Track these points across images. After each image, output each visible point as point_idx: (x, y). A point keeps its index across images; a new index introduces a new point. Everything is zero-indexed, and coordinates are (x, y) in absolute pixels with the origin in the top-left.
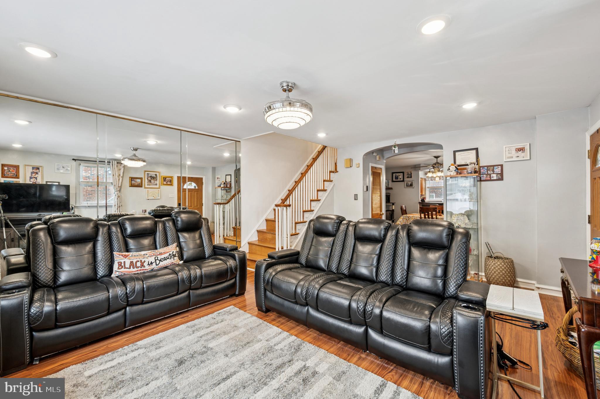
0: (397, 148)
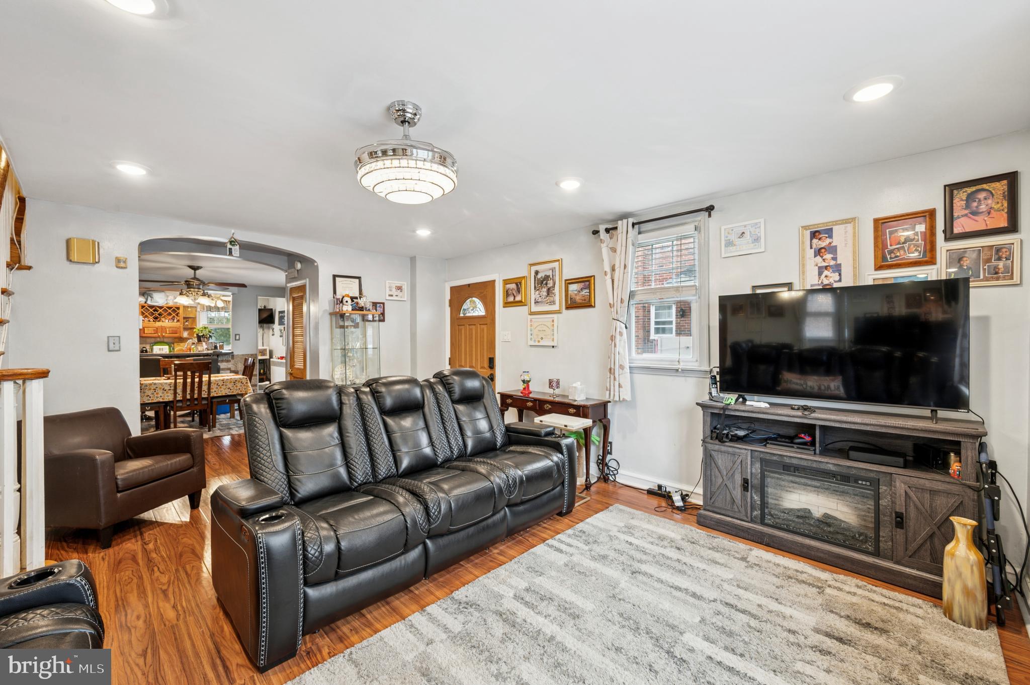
0: (238, 247)
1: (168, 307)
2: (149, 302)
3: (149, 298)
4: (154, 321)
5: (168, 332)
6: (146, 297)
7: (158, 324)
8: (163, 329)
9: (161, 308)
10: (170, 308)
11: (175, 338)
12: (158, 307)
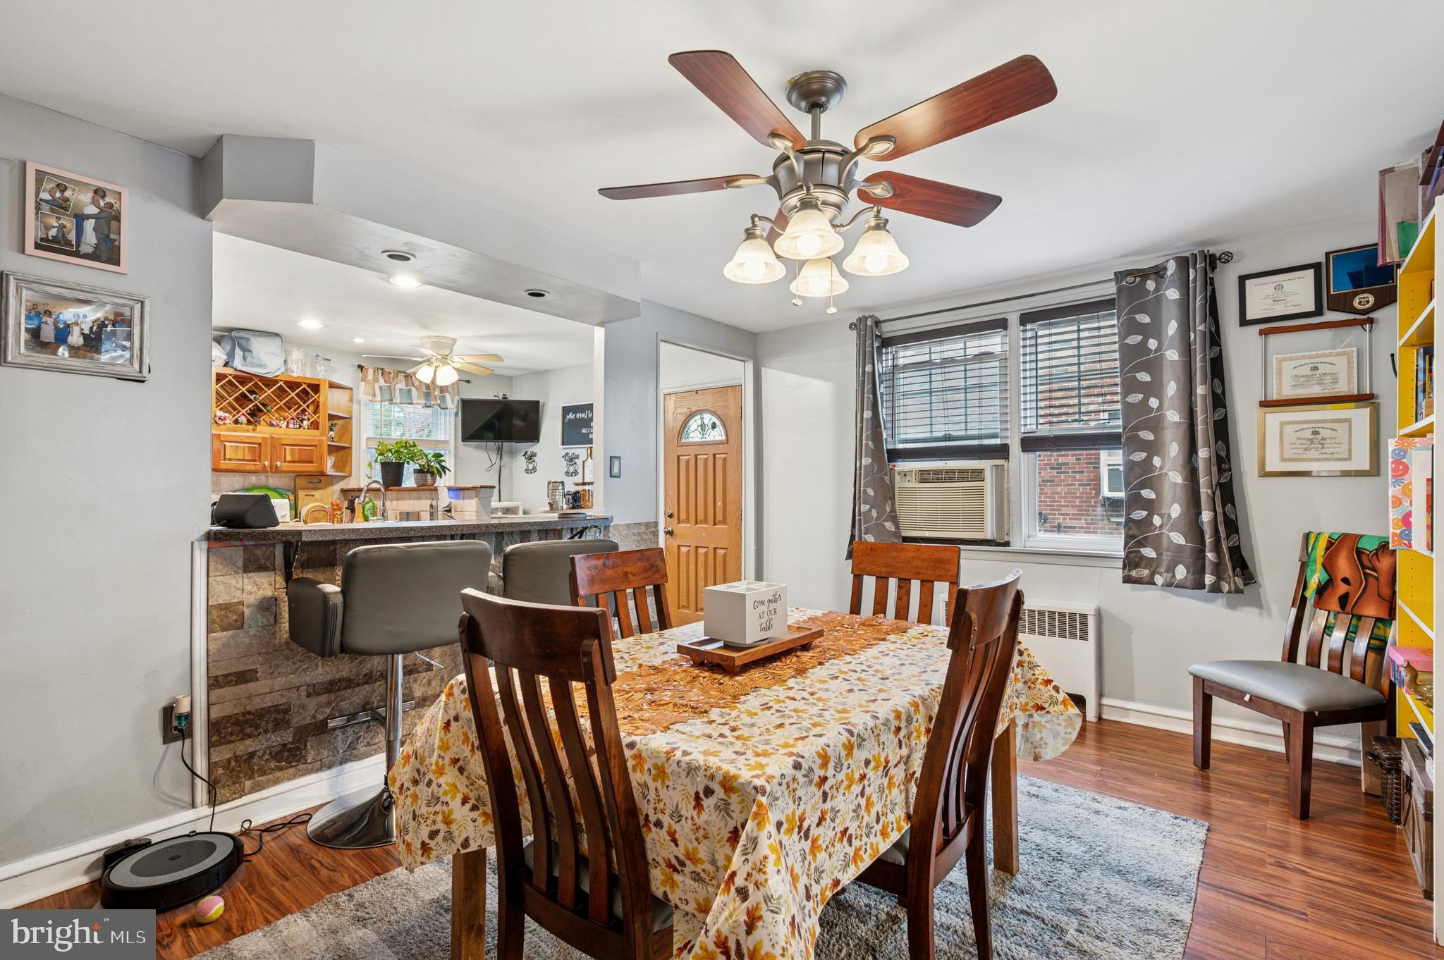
1: (288, 383)
2: (238, 363)
3: (238, 351)
4: (249, 422)
5: (289, 458)
6: (228, 347)
7: (262, 431)
8: (276, 445)
9: (269, 382)
10: (293, 385)
11: (299, 475)
12: (262, 379)
